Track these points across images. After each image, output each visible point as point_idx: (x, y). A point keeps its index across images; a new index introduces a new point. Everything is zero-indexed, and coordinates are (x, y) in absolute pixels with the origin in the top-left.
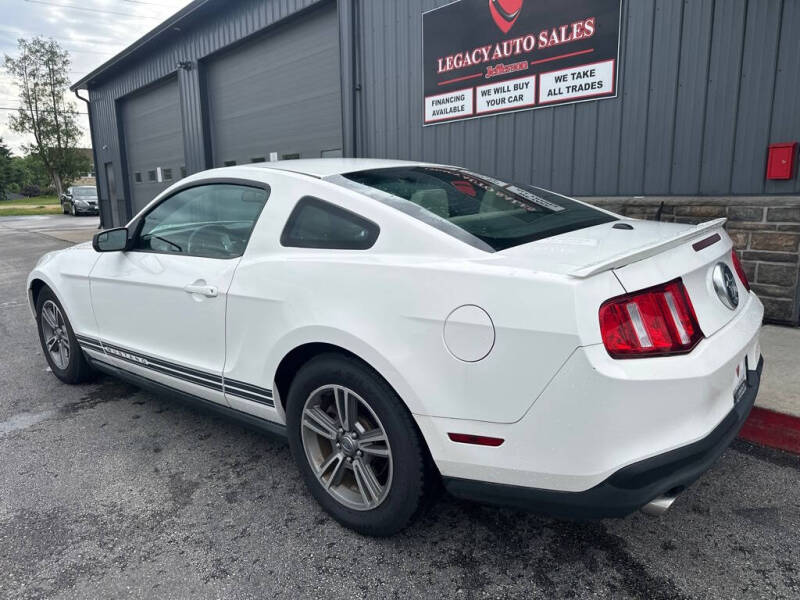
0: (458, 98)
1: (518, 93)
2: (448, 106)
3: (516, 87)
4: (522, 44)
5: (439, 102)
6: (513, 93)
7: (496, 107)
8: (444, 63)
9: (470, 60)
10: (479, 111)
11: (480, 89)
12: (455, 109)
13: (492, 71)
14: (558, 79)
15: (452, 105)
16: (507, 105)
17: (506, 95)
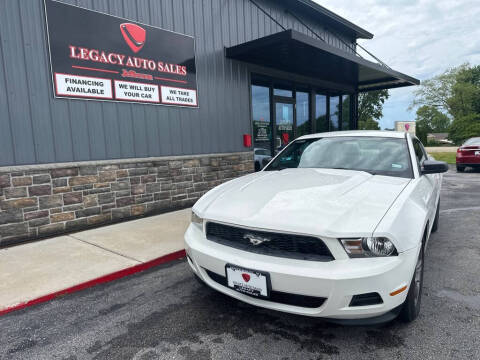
0: (97, 84)
1: (148, 93)
2: (86, 87)
3: (146, 89)
4: (147, 64)
5: (74, 81)
6: (145, 93)
7: (131, 98)
8: (77, 52)
9: (107, 58)
10: (117, 97)
11: (117, 83)
12: (94, 91)
13: (125, 73)
14: (171, 92)
15: (92, 87)
16: (140, 98)
17: (140, 92)
